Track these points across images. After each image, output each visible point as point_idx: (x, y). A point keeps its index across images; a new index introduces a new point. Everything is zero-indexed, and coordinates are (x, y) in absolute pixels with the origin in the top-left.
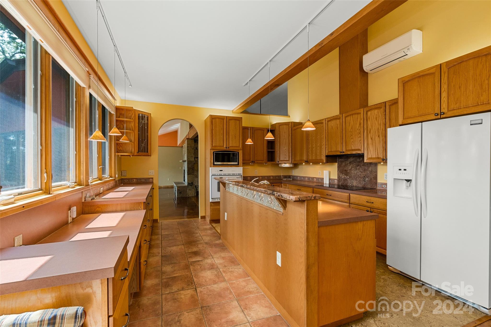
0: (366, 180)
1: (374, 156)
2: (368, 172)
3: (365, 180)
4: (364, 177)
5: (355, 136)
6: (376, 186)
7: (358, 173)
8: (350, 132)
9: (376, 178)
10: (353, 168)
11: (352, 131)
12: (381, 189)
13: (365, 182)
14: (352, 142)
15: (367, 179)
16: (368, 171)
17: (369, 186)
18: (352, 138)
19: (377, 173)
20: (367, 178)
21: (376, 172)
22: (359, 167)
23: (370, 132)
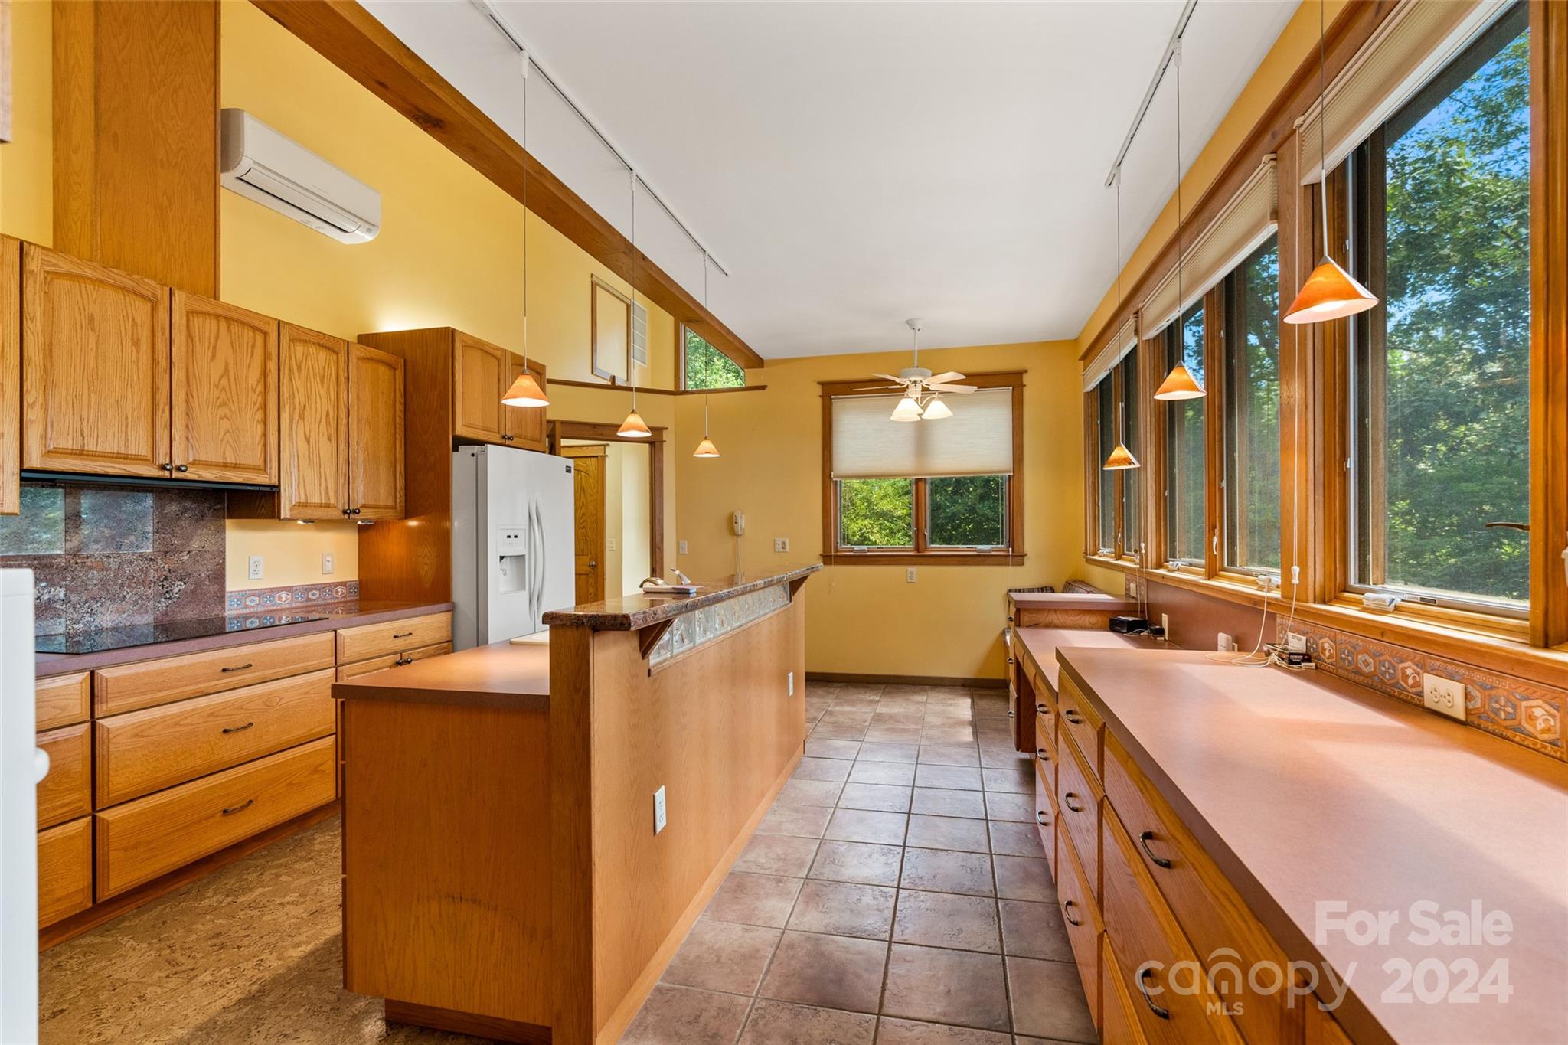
0: (176, 590)
1: (316, 500)
2: (186, 558)
3: (167, 592)
4: (166, 578)
5: (243, 414)
6: (220, 607)
7: (131, 563)
8: (217, 386)
9: (219, 576)
10: (97, 542)
11: (227, 388)
12: (241, 612)
13: (170, 598)
14: (227, 432)
15: (178, 587)
16: (185, 553)
17: (191, 613)
18: (226, 416)
19: (224, 558)
20: (179, 583)
21: (221, 553)
22: (132, 538)
23: (302, 416)
